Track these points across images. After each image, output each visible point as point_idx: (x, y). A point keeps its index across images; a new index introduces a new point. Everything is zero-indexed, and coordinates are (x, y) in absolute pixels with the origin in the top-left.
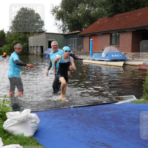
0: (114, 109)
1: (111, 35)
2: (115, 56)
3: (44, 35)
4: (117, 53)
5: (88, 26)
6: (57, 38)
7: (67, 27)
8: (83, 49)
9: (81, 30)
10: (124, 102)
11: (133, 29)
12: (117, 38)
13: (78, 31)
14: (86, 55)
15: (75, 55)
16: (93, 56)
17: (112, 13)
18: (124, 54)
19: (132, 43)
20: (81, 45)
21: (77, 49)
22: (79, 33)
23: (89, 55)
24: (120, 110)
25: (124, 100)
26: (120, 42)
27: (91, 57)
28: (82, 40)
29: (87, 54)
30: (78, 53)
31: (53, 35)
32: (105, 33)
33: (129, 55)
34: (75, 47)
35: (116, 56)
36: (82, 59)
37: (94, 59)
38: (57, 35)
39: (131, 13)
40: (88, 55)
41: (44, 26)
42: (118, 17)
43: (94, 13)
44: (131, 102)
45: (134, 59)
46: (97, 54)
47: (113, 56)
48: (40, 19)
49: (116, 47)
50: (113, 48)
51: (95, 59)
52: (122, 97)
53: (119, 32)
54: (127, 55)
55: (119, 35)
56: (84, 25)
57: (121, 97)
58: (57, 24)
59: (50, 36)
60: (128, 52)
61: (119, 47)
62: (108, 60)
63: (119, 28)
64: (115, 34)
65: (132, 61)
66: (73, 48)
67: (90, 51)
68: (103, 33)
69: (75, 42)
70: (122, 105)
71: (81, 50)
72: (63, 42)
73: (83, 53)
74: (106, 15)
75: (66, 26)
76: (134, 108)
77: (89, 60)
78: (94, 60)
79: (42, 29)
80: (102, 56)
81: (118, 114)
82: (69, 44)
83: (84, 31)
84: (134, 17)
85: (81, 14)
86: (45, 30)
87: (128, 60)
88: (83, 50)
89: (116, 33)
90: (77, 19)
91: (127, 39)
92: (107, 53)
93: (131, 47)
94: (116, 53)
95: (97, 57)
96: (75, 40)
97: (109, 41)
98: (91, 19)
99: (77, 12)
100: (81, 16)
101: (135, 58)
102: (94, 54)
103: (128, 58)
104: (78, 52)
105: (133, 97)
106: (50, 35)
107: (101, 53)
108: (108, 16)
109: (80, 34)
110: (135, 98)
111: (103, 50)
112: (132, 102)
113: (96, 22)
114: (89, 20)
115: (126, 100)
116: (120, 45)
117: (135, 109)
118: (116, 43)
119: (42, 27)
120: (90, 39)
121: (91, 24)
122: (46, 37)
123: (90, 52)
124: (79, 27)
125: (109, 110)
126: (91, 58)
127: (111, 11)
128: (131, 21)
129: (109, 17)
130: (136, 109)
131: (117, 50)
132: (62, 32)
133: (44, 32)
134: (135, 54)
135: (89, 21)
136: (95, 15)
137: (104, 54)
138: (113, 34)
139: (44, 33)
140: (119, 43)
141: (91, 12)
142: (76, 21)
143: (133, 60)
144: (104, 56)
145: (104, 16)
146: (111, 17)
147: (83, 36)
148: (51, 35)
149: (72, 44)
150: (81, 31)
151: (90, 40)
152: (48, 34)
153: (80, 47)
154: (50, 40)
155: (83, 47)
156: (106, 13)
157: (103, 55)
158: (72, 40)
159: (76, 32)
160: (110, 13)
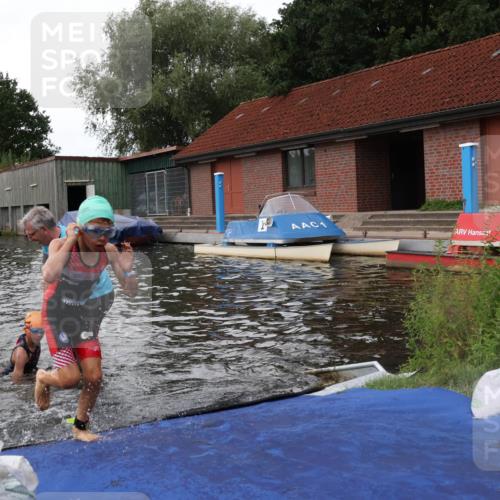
0: (312, 415)
1: (285, 155)
2: (304, 225)
3: (53, 165)
4: (308, 218)
5: (204, 128)
6: (97, 173)
7: (131, 135)
8: (191, 207)
9: (181, 144)
10: (344, 389)
11: (356, 133)
12: (307, 164)
13: (169, 148)
14: (203, 228)
15: (164, 231)
16: (229, 232)
17: (284, 84)
18: (334, 217)
19: (358, 179)
20: (185, 196)
21: (169, 208)
22: (174, 152)
23: (215, 228)
24: (332, 417)
25: (345, 380)
26: (319, 178)
27: (222, 236)
28: (186, 176)
29: (206, 224)
30: (175, 223)
31: (83, 163)
32: (264, 152)
33: (351, 221)
34: (161, 202)
35: (306, 227)
36: (193, 244)
37: (231, 241)
38: (97, 164)
39: (349, 81)
40: (209, 228)
41: (50, 135)
42: (304, 94)
43: (222, 84)
44: (367, 384)
45: (370, 233)
46: (242, 221)
47: (294, 226)
48: (36, 109)
49: (305, 196)
50: (294, 201)
51: (237, 241)
52: (335, 371)
53: (310, 146)
54: (344, 220)
55: (312, 154)
56: (190, 126)
57: (332, 368)
58: (95, 126)
59: (73, 169)
60: (348, 210)
61: (315, 194)
62: (280, 242)
63: (310, 133)
64: (299, 152)
65: (362, 241)
66: (157, 208)
67: (214, 212)
68: (259, 149)
69: (160, 187)
70: (339, 399)
71: (184, 213)
72: (120, 187)
73: (192, 223)
74: (263, 89)
75: (127, 133)
76: (380, 409)
77: (215, 244)
78: (233, 244)
79: (44, 143)
80: (259, 230)
81: (325, 432)
82: (141, 193)
83: (193, 146)
84: (357, 93)
85: (177, 90)
86: (53, 148)
87: (348, 240)
88: (191, 213)
89: (302, 150)
90: (166, 104)
91: (339, 167)
92: (274, 217)
93: (354, 192)
94: (307, 215)
95: (243, 233)
96: (160, 176)
97: (281, 175)
98: (213, 105)
99: (162, 81)
100: (179, 96)
101: (370, 229)
102: (231, 223)
103: (349, 232)
104: (176, 219)
105: (373, 366)
106: (72, 162)
107: (255, 217)
108: (272, 92)
109: (178, 156)
110: (380, 371)
111: (261, 208)
112: (371, 386)
113: (230, 114)
114: (205, 109)
115: (351, 379)
116: (319, 190)
117: (384, 411)
118: (304, 183)
119: (42, 139)
120: (213, 171)
121: (213, 122)
122: (59, 171)
123: (215, 218)
124: (175, 134)
125: (293, 419)
126: (221, 238)
127: (282, 76)
128: (348, 108)
129: (273, 96)
130: (386, 408)
131: (308, 207)
132: (115, 154)
133: (48, 154)
134: (372, 217)
135: (207, 112)
136: (227, 90)
137: (265, 220)
138: (292, 154)
139: (48, 159)
140: (313, 180)
141: (211, 80)
142: (161, 112)
143: (365, 236)
144: (265, 228)
145: (257, 94)
146: (281, 97)
147: (189, 164)
148: (77, 163)
149: (151, 194)
150: (181, 148)
151: (213, 177)
152: (64, 162)
153: (179, 201)
154: (74, 180)
155: (190, 202)
156: (264, 84)
157: (262, 225)
158: (151, 177)
159: (164, 150)
160: (277, 83)
